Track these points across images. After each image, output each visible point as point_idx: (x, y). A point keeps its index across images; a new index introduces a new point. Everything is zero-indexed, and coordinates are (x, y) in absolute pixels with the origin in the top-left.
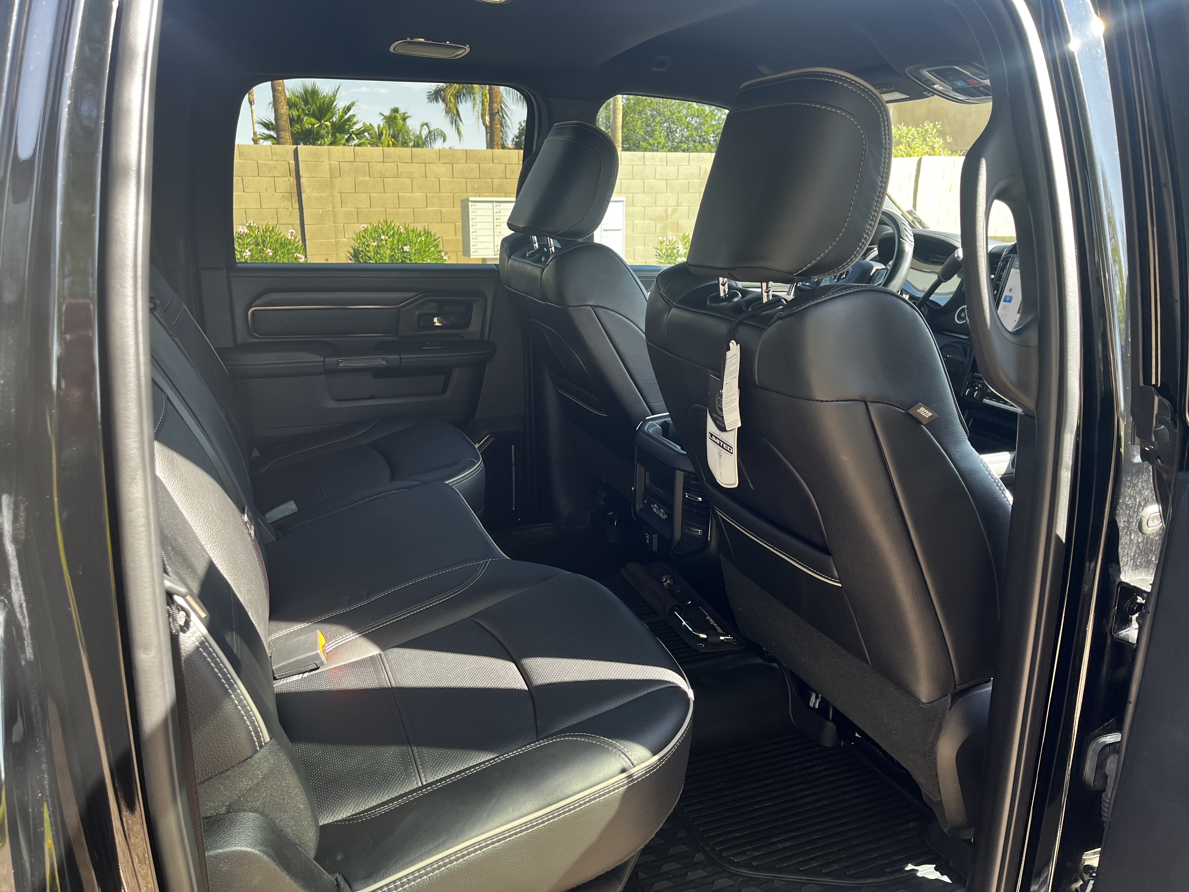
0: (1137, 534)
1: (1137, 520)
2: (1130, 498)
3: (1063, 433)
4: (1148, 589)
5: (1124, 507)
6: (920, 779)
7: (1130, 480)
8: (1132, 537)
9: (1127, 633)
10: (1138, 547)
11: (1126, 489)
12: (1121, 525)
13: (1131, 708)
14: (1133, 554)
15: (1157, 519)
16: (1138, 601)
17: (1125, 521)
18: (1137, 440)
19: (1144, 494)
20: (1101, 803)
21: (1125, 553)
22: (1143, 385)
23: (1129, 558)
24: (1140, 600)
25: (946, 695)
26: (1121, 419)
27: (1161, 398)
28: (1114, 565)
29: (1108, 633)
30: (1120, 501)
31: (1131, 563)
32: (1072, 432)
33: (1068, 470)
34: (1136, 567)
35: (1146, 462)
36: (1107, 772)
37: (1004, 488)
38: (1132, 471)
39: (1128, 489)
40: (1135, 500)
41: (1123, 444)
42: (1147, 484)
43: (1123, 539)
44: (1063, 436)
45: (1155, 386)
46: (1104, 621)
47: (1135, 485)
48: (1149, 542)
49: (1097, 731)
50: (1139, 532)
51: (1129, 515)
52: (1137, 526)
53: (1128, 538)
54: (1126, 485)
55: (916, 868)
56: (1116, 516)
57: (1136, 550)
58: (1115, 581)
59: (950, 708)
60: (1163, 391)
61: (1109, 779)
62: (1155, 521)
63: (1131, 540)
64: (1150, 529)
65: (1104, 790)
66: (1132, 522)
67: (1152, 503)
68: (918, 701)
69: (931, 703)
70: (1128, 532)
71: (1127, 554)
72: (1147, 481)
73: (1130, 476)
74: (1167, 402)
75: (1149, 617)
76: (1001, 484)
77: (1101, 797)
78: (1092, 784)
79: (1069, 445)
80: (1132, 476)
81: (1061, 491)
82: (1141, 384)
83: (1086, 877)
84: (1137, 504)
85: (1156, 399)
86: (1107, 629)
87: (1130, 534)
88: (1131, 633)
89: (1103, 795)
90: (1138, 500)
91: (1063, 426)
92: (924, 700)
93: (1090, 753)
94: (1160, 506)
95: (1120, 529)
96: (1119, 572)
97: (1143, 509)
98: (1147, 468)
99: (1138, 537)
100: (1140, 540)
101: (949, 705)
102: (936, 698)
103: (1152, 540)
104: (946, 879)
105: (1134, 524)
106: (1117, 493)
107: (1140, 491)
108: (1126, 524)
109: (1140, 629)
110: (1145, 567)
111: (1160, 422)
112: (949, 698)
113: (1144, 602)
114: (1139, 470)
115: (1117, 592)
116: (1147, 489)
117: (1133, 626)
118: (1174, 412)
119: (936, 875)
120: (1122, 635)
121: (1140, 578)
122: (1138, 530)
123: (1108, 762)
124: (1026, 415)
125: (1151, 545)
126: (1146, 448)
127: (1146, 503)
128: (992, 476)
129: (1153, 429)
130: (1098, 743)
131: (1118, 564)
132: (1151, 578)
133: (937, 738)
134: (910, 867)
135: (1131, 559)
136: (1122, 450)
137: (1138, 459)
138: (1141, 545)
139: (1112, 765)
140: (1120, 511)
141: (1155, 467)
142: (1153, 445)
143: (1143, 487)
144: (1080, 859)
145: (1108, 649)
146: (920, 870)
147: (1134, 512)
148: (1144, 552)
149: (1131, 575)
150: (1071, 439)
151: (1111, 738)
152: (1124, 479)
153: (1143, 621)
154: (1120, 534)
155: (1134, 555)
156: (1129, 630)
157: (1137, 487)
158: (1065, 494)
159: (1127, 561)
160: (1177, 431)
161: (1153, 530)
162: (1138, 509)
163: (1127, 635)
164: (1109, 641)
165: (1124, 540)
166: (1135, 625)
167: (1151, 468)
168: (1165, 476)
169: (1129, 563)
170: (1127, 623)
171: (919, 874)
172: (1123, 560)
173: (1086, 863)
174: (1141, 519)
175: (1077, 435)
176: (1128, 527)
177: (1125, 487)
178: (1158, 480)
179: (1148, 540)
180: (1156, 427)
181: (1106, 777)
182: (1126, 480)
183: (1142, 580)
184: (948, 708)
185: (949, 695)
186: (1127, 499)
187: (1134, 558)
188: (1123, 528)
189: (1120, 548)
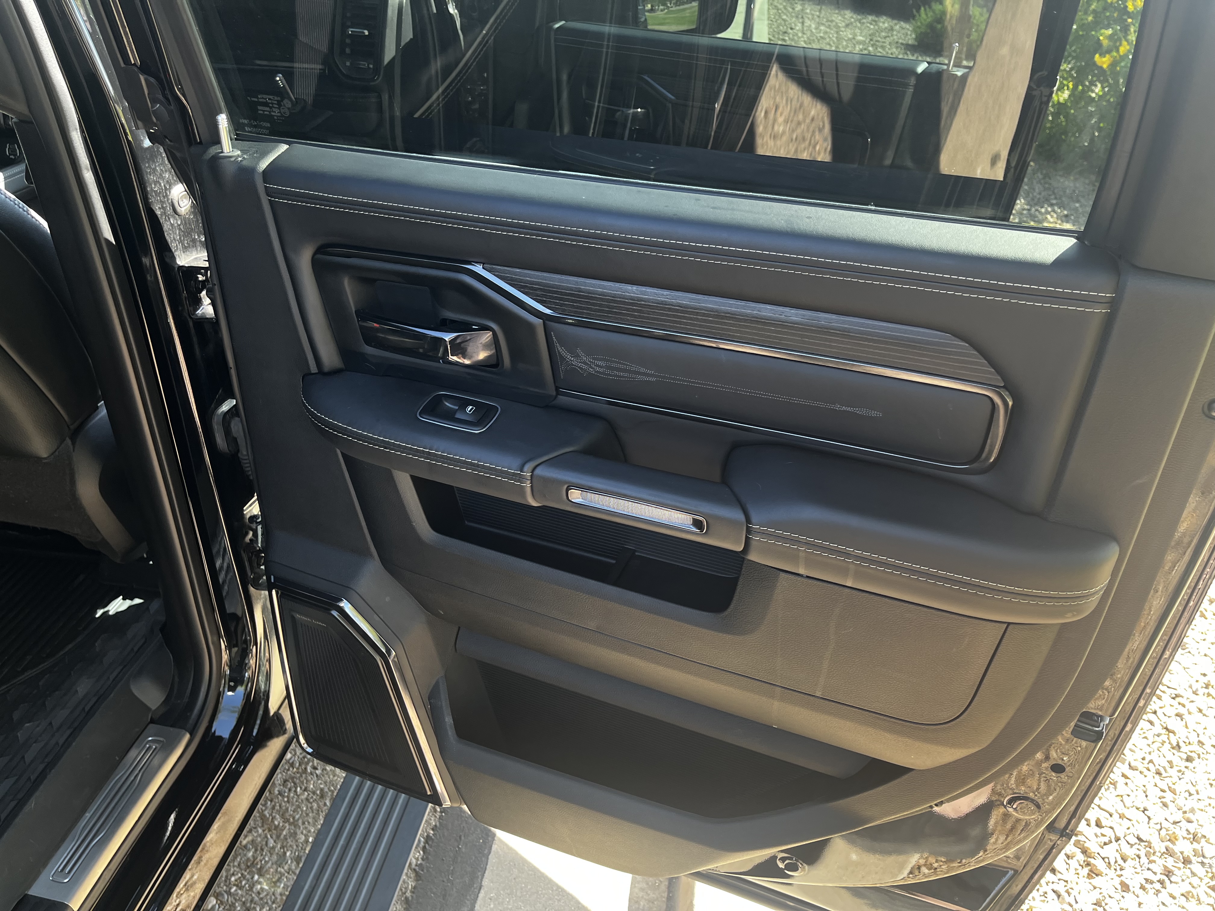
0: (174, 218)
1: (169, 204)
2: (155, 185)
3: (69, 133)
4: (207, 265)
5: (154, 194)
6: (75, 531)
7: (148, 167)
8: (172, 222)
9: (203, 311)
10: (180, 229)
11: (149, 176)
12: (158, 213)
13: (233, 373)
14: (178, 237)
15: (185, 198)
16: (200, 279)
17: (159, 208)
18: (140, 123)
19: (165, 177)
20: (240, 462)
21: (172, 239)
22: (124, 66)
23: (177, 242)
24: (201, 278)
25: (64, 440)
26: (116, 105)
27: (146, 76)
28: (167, 253)
29: (188, 317)
30: (149, 189)
31: (180, 246)
32: (76, 129)
33: (88, 170)
34: (185, 249)
35: (157, 144)
36: (235, 435)
37: (27, 209)
38: (147, 156)
39: (150, 175)
40: (160, 184)
41: (128, 131)
42: (164, 167)
43: (165, 225)
44: (70, 136)
45: (135, 64)
46: (180, 308)
47: (154, 170)
48: (187, 222)
49: (213, 406)
50: (175, 215)
51: (161, 201)
52: (171, 211)
53: (169, 223)
54: (147, 172)
55: (106, 609)
56: (150, 205)
57: (179, 233)
58: (174, 268)
59: (74, 451)
60: (144, 68)
61: (238, 440)
62: (184, 200)
63: (172, 225)
64: (183, 209)
65: (238, 451)
66: (166, 207)
67: (175, 185)
68: (39, 459)
69: (52, 454)
70: (167, 218)
71: (174, 239)
72: (163, 163)
73: (147, 162)
74: (152, 80)
75: (217, 288)
76: (22, 205)
77: (239, 458)
78: (228, 452)
79: (78, 143)
80: (148, 162)
81: (91, 194)
82: (123, 65)
83: (254, 526)
84: (163, 188)
85: (142, 78)
86: (185, 314)
87: (169, 219)
88: (207, 309)
89: (239, 455)
90: (162, 184)
91: (65, 125)
92: (44, 455)
93: (215, 427)
94: (184, 184)
95: (159, 216)
96: (173, 258)
97: (170, 192)
98: (158, 151)
99: (176, 219)
100: (179, 223)
101: (71, 447)
102: (56, 447)
103: (189, 218)
104: (137, 601)
105: (168, 209)
106: (143, 181)
107: (161, 175)
108: (162, 210)
109: (213, 304)
110: (193, 247)
111: (154, 101)
112: (68, 441)
113: (204, 278)
114: (152, 155)
115: (179, 276)
116: (166, 171)
117: (204, 303)
118: (163, 89)
119: (128, 603)
120: (199, 315)
121: (193, 258)
122: (174, 213)
123: (232, 427)
124: (21, 121)
125: (190, 224)
126: (151, 131)
127: (170, 186)
128: (9, 199)
129: (151, 109)
130: (218, 415)
131: (170, 251)
132: (204, 255)
133: (73, 482)
134: (99, 613)
135: (179, 243)
136: (130, 138)
137: (147, 143)
138: (182, 227)
139: (237, 427)
140: (152, 200)
141: (166, 147)
142: (156, 125)
143: (162, 170)
144: (243, 515)
145: (193, 331)
146: (110, 609)
147: (164, 197)
148: (187, 232)
149: (185, 258)
150: (78, 137)
151: (225, 407)
152: (143, 167)
153: (214, 295)
154: (161, 221)
155: (180, 238)
156: (203, 308)
157: (157, 172)
158: (96, 197)
159: (177, 245)
160: (172, 107)
161: (185, 210)
162: (166, 194)
163: (203, 313)
164: (191, 324)
165: (166, 227)
166: (206, 301)
167: (162, 150)
168: (178, 154)
169: (179, 247)
170: (198, 302)
171: (111, 613)
172: (173, 246)
173: (248, 516)
174: (172, 202)
175: (82, 132)
176: (165, 213)
177: (147, 174)
178: (173, 159)
179: (185, 221)
180: (152, 107)
181: (235, 440)
182: (145, 167)
183: (196, 258)
184: (72, 451)
185: (67, 439)
186: (153, 186)
187: (181, 241)
188: (161, 215)
189: (166, 235)
